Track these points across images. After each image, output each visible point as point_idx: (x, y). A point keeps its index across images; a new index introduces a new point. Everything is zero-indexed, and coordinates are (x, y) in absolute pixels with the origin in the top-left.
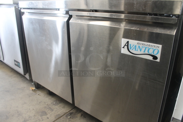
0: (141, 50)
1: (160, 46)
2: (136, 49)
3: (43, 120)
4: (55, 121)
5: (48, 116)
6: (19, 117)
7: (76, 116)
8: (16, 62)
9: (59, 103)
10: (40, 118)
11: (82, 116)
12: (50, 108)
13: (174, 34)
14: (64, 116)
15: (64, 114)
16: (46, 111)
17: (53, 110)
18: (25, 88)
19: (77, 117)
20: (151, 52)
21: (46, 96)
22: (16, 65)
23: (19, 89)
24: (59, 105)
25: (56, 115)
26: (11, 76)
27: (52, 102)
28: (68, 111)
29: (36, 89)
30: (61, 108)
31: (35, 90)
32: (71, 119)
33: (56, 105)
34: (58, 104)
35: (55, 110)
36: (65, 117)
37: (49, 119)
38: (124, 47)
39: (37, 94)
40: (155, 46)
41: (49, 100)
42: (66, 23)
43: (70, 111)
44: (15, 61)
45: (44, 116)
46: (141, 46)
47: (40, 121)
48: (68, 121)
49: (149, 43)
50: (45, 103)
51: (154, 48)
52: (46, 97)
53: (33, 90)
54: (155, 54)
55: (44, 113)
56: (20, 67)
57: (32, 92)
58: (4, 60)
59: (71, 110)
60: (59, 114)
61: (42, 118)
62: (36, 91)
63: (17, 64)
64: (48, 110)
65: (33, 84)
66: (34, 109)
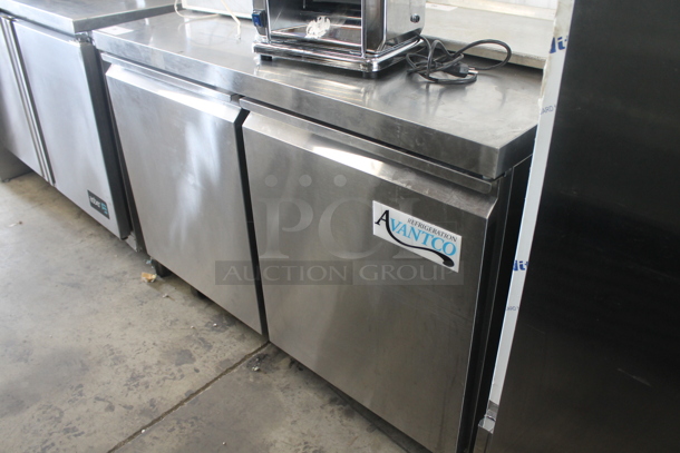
0: (416, 238)
1: (459, 238)
2: (405, 232)
3: (182, 376)
4: (216, 379)
5: (197, 364)
6: (116, 367)
7: (276, 365)
8: (93, 199)
9: (229, 325)
10: (174, 369)
11: (294, 366)
12: (202, 339)
13: (487, 218)
14: (243, 366)
15: (243, 360)
16: (192, 350)
17: (210, 347)
18: (125, 273)
19: (278, 368)
20: (438, 246)
21: (189, 302)
22: (93, 205)
23: (108, 278)
24: (227, 332)
25: (221, 362)
26: (80, 231)
27: (207, 321)
28: (253, 350)
29: (160, 279)
30: (234, 340)
31: (155, 281)
32: (261, 374)
33: (219, 331)
34: (226, 329)
35: (218, 345)
36: (244, 368)
37: (201, 372)
38: (378, 223)
39: (163, 293)
40: (446, 236)
41: (197, 316)
42: (233, 127)
43: (259, 349)
44: (91, 194)
45: (184, 366)
46: (416, 228)
47: (175, 379)
48: (251, 380)
49: (434, 226)
50: (187, 324)
51: (446, 240)
52: (191, 305)
53: (150, 281)
54: (447, 252)
55: (185, 356)
56: (108, 216)
57: (146, 287)
58: (54, 181)
59: (262, 347)
60: (228, 360)
61: (180, 371)
62: (161, 284)
63: (97, 203)
64: (196, 346)
65: (149, 262)
66: (157, 342)
